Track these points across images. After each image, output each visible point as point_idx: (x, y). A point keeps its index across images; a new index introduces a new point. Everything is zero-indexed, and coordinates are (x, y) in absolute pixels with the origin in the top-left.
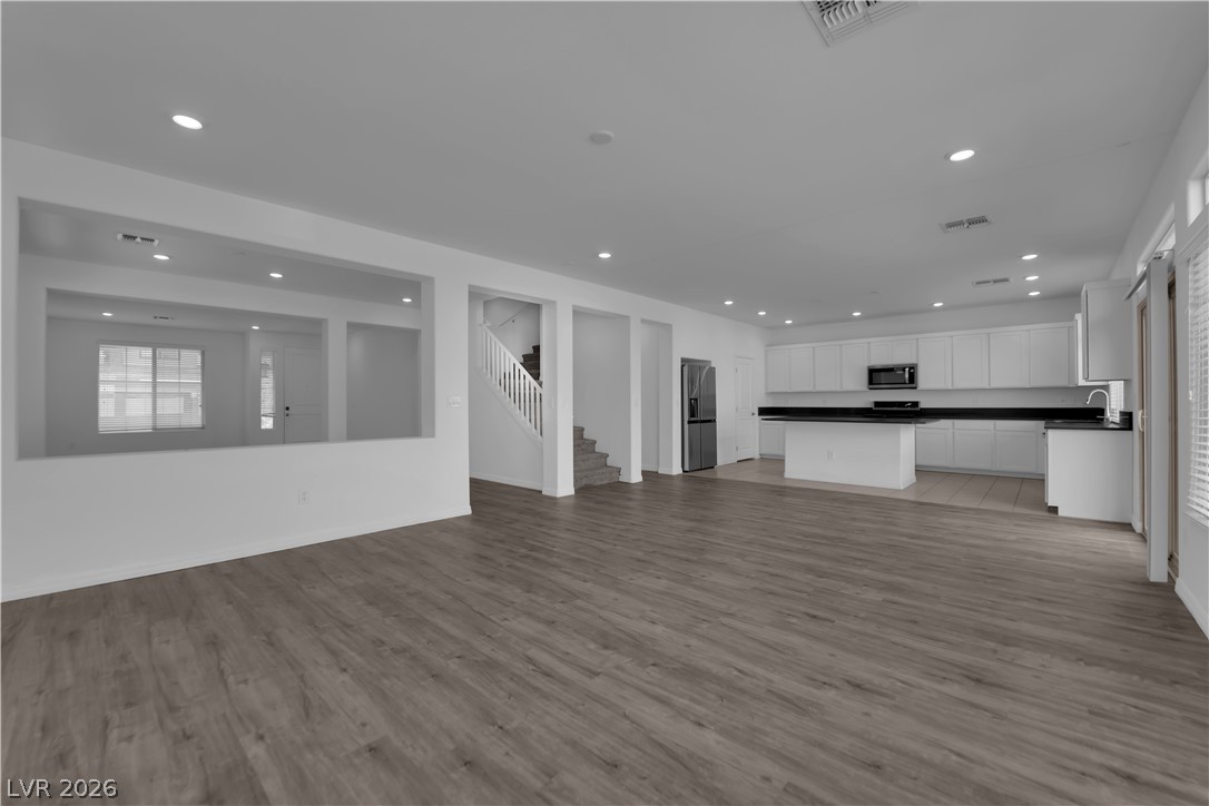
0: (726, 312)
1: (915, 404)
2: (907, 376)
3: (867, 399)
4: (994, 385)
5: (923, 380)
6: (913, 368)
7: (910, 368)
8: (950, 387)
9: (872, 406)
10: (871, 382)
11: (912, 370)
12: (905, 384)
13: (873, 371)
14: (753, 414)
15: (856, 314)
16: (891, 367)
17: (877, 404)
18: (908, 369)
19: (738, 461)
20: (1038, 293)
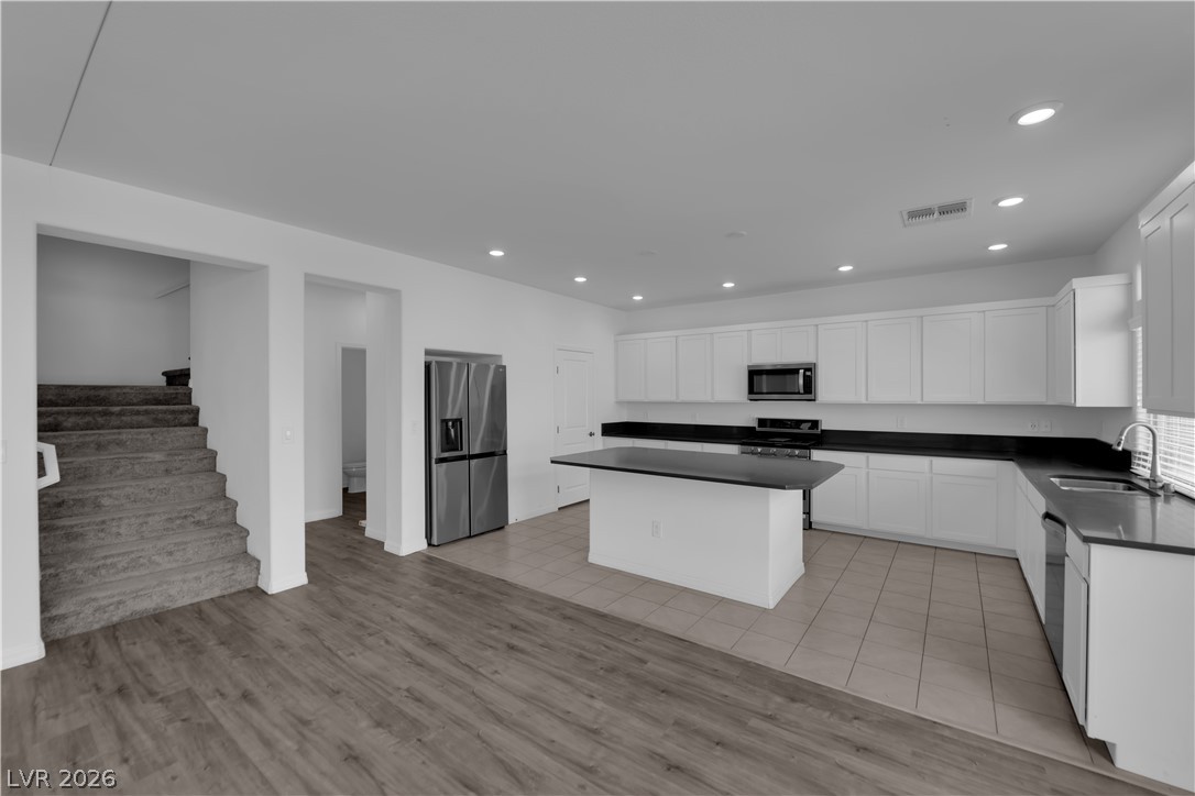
0: (493, 268)
1: (815, 424)
2: (801, 381)
3: (747, 414)
4: (930, 398)
5: (825, 387)
6: (810, 370)
7: (806, 370)
8: (864, 402)
9: (754, 424)
10: (751, 391)
11: (808, 373)
12: (799, 393)
13: (754, 374)
14: (591, 434)
15: (729, 285)
16: (779, 367)
17: (762, 422)
18: (802, 371)
19: (559, 509)
20: (1004, 246)
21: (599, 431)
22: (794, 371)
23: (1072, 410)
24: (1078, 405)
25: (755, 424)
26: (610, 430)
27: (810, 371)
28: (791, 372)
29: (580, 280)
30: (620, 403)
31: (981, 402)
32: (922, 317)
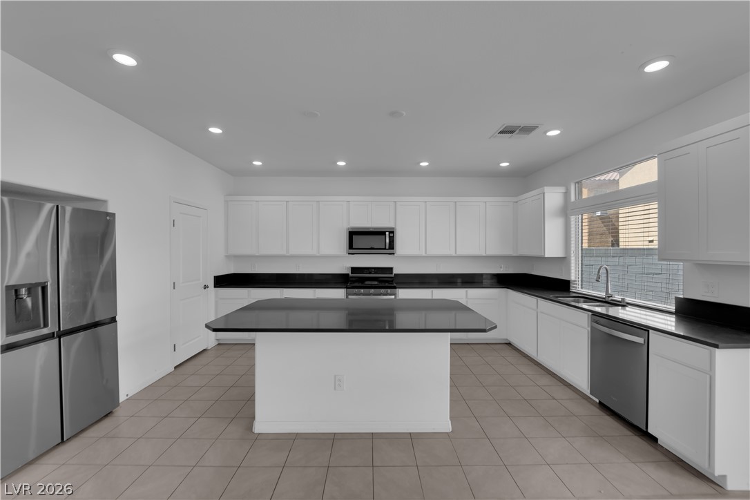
1: (390, 270)
2: (387, 240)
3: (344, 263)
4: (460, 252)
6: (393, 232)
7: (390, 232)
8: (424, 255)
10: (351, 246)
11: (391, 235)
12: (385, 249)
13: (353, 234)
14: (206, 287)
15: (341, 163)
16: (371, 230)
17: (354, 270)
18: (387, 233)
19: (175, 368)
20: (507, 164)
21: (211, 283)
22: (382, 233)
23: (542, 259)
24: (546, 256)
25: (349, 272)
26: (223, 281)
28: (380, 233)
29: (215, 130)
30: (228, 257)
31: (484, 255)
32: (456, 202)
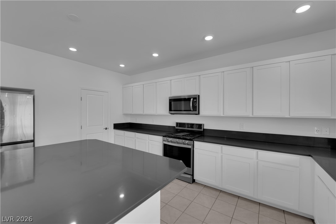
1: (200, 126)
2: (191, 104)
7: (194, 98)
8: (222, 115)
9: (175, 126)
11: (195, 101)
12: (190, 111)
13: (171, 101)
16: (182, 98)
17: (178, 124)
18: (192, 99)
21: (111, 127)
22: (189, 99)
27: (196, 99)
30: (125, 115)
31: (288, 117)
32: (253, 67)
